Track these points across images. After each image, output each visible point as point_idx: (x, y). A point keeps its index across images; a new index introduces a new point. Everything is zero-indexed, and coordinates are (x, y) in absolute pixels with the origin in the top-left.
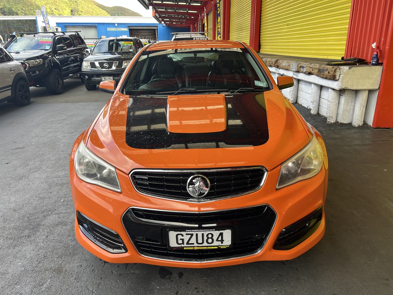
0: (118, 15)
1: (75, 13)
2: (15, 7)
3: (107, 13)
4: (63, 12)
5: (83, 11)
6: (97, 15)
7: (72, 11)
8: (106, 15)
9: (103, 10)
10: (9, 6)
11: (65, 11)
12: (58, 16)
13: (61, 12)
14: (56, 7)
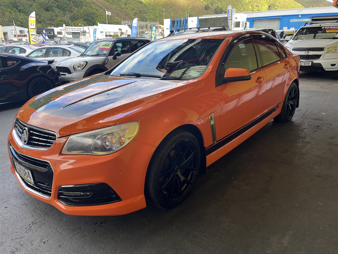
0: (312, 6)
1: (272, 8)
2: (225, 7)
3: (302, 6)
4: (262, 8)
5: (280, 5)
6: (292, 8)
7: (269, 7)
8: (301, 7)
9: (298, 4)
10: (221, 7)
11: (263, 7)
12: (257, 11)
13: (260, 8)
14: (256, 4)
